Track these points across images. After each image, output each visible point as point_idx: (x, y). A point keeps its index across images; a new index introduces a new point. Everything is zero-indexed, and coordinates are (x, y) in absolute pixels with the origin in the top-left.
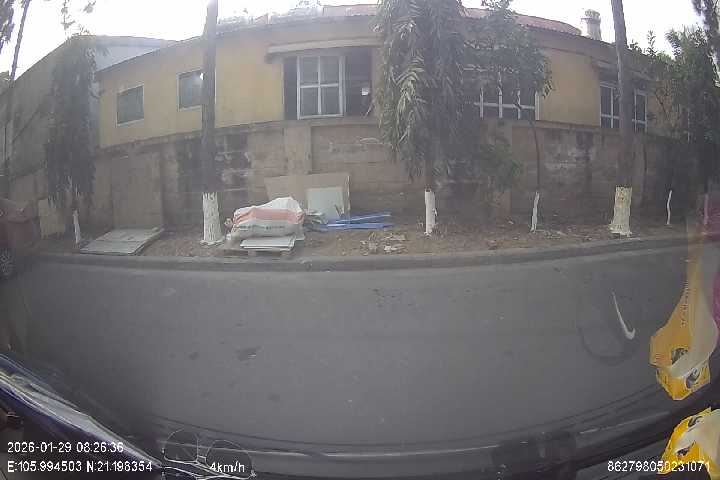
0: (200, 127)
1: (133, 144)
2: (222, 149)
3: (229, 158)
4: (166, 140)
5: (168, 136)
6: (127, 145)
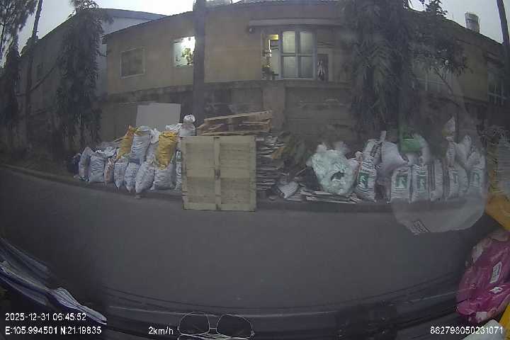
0: (191, 82)
2: (210, 101)
3: (216, 108)
4: (162, 91)
5: (164, 88)
6: (129, 93)
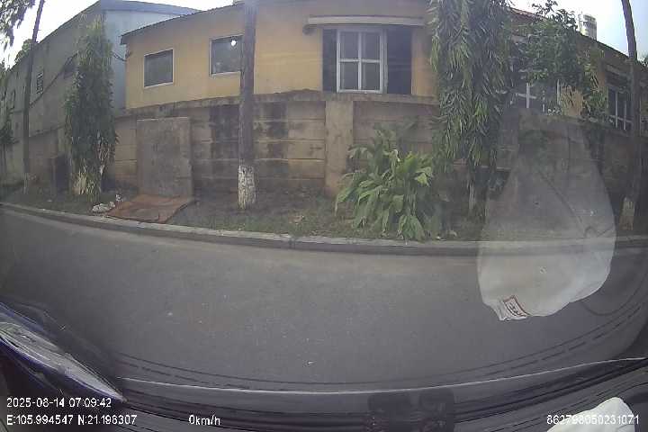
0: (236, 93)
1: (161, 107)
2: (258, 117)
3: (266, 127)
4: (197, 105)
5: (201, 101)
6: (154, 107)
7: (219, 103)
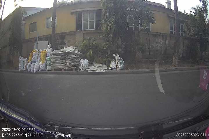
0: (51, 33)
2: (58, 39)
3: (60, 42)
5: (43, 36)
6: (32, 38)
7: (48, 36)
